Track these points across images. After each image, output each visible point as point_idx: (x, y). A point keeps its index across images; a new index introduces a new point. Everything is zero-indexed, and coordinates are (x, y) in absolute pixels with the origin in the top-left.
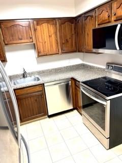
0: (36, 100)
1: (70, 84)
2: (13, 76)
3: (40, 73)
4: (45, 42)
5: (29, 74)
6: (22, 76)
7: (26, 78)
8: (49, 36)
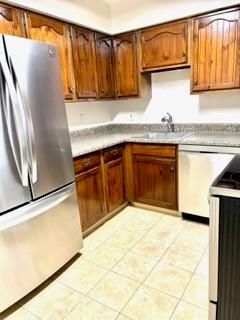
3: (200, 128)
4: (212, 62)
8: (223, 47)
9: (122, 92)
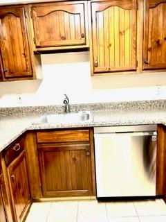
0: (75, 159)
1: (154, 138)
2: (49, 107)
3: (95, 107)
4: (110, 45)
5: (75, 107)
6: (63, 110)
7: (69, 114)
8: (120, 33)
9: (11, 72)
